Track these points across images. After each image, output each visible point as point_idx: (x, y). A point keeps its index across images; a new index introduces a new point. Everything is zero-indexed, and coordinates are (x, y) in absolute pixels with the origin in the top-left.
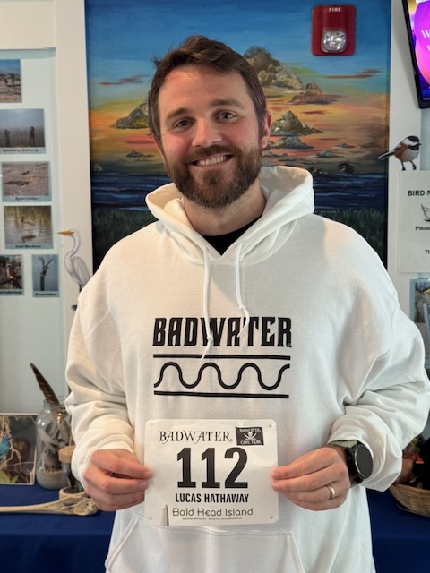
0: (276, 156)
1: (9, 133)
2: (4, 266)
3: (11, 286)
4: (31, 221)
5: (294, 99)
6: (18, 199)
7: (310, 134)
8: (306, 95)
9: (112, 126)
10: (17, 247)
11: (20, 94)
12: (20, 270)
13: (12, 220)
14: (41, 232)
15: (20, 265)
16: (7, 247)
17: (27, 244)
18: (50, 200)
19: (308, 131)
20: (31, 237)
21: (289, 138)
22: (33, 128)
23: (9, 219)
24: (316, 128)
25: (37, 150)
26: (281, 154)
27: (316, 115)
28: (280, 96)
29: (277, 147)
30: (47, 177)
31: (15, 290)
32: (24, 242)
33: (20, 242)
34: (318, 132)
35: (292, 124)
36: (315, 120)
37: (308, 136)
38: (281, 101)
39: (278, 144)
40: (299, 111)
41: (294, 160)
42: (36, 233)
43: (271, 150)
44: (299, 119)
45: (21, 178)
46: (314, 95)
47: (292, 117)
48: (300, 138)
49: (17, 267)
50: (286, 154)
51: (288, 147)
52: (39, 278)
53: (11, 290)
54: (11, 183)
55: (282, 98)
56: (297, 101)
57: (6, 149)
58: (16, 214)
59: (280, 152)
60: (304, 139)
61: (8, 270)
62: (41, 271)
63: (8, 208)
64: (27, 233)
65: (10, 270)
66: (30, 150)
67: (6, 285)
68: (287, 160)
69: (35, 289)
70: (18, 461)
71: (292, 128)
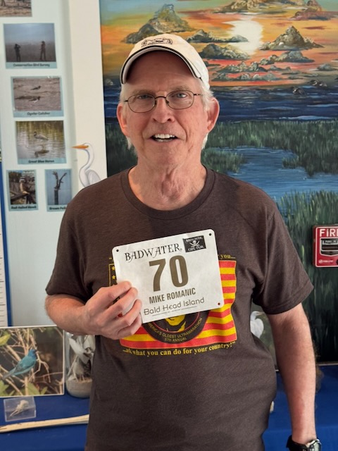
0: (280, 69)
1: (20, 47)
2: (18, 181)
3: (25, 201)
4: (44, 137)
5: (296, 15)
6: (30, 114)
7: (311, 48)
8: (307, 11)
9: (123, 41)
10: (30, 162)
11: (30, 8)
12: (34, 184)
13: (24, 135)
14: (54, 147)
15: (33, 179)
16: (19, 163)
17: (40, 158)
18: (63, 115)
19: (309, 45)
20: (44, 152)
21: (292, 52)
22: (43, 42)
23: (22, 135)
24: (317, 43)
25: (48, 65)
26: (284, 68)
27: (316, 30)
28: (283, 12)
29: (280, 61)
30: (60, 92)
31: (28, 205)
32: (37, 157)
33: (32, 157)
34: (318, 46)
35: (294, 38)
36: (315, 35)
37: (309, 50)
38: (285, 17)
39: (281, 58)
40: (301, 26)
41: (296, 74)
42: (49, 148)
43: (276, 64)
44: (301, 33)
45: (32, 93)
46: (315, 11)
47: (295, 32)
48: (302, 52)
49: (31, 182)
50: (289, 68)
51: (291, 61)
52: (53, 193)
53: (25, 205)
54: (22, 98)
55: (285, 14)
56: (300, 17)
57: (17, 63)
58: (28, 130)
59: (283, 66)
60: (306, 53)
61: (21, 185)
62: (55, 185)
63: (19, 124)
64: (39, 148)
65: (23, 186)
66: (41, 65)
67: (20, 201)
68: (290, 74)
69: (49, 203)
70: (46, 373)
71: (295, 43)
